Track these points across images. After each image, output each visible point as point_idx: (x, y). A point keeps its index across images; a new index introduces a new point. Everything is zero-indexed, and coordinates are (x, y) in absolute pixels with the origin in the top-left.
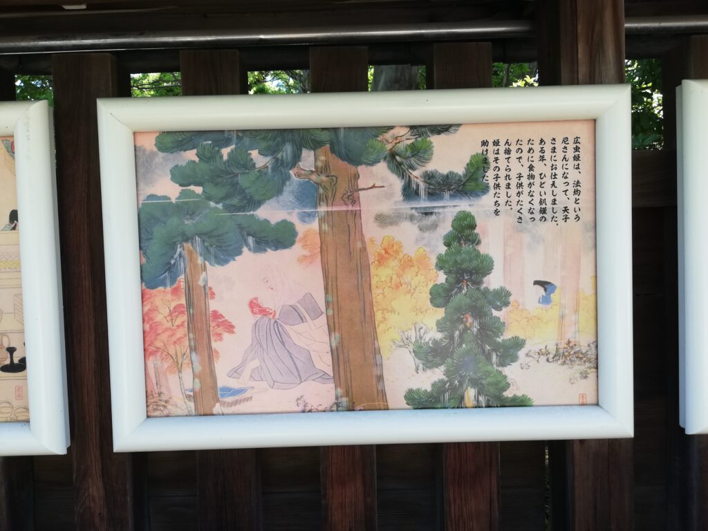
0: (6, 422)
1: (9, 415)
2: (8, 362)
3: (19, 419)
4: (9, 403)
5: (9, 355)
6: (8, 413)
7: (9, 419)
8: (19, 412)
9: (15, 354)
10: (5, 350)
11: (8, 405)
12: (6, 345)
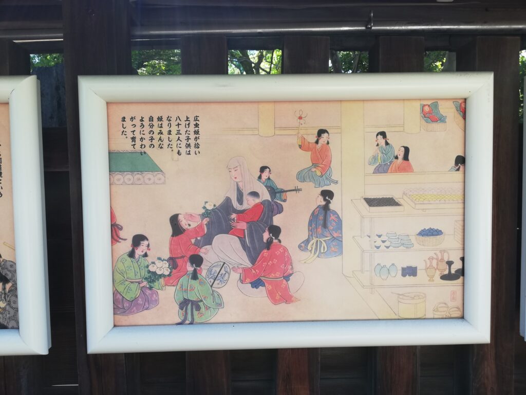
0: (442, 318)
1: (445, 313)
2: (446, 272)
3: (452, 316)
4: (445, 304)
5: (448, 267)
6: (444, 311)
7: (445, 316)
8: (453, 311)
9: (452, 266)
10: (445, 263)
11: (445, 305)
12: (446, 260)
